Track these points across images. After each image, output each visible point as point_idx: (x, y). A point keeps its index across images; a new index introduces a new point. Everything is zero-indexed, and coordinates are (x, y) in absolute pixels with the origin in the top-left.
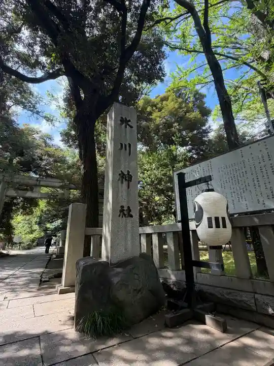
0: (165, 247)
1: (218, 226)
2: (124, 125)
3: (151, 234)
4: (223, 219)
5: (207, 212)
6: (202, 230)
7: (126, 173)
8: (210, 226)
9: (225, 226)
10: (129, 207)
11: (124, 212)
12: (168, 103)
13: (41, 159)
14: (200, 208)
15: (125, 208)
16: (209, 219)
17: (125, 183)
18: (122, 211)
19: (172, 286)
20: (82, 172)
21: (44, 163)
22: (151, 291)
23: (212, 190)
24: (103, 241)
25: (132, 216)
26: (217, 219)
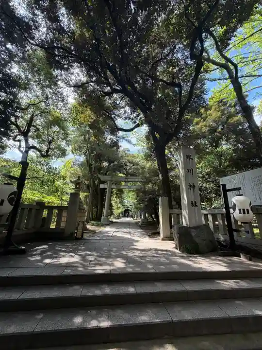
0: (217, 223)
1: (244, 213)
2: (188, 159)
3: (207, 214)
4: (248, 210)
5: (238, 207)
6: (236, 214)
7: (192, 184)
8: (240, 213)
9: (248, 213)
10: (195, 202)
11: (193, 204)
12: (211, 112)
13: (126, 165)
14: (235, 204)
15: (193, 202)
16: (240, 210)
17: (192, 190)
18: (192, 203)
19: (222, 242)
20: (161, 178)
21: (128, 168)
22: (211, 241)
23: (242, 195)
24: (183, 217)
25: (197, 206)
26: (244, 210)
